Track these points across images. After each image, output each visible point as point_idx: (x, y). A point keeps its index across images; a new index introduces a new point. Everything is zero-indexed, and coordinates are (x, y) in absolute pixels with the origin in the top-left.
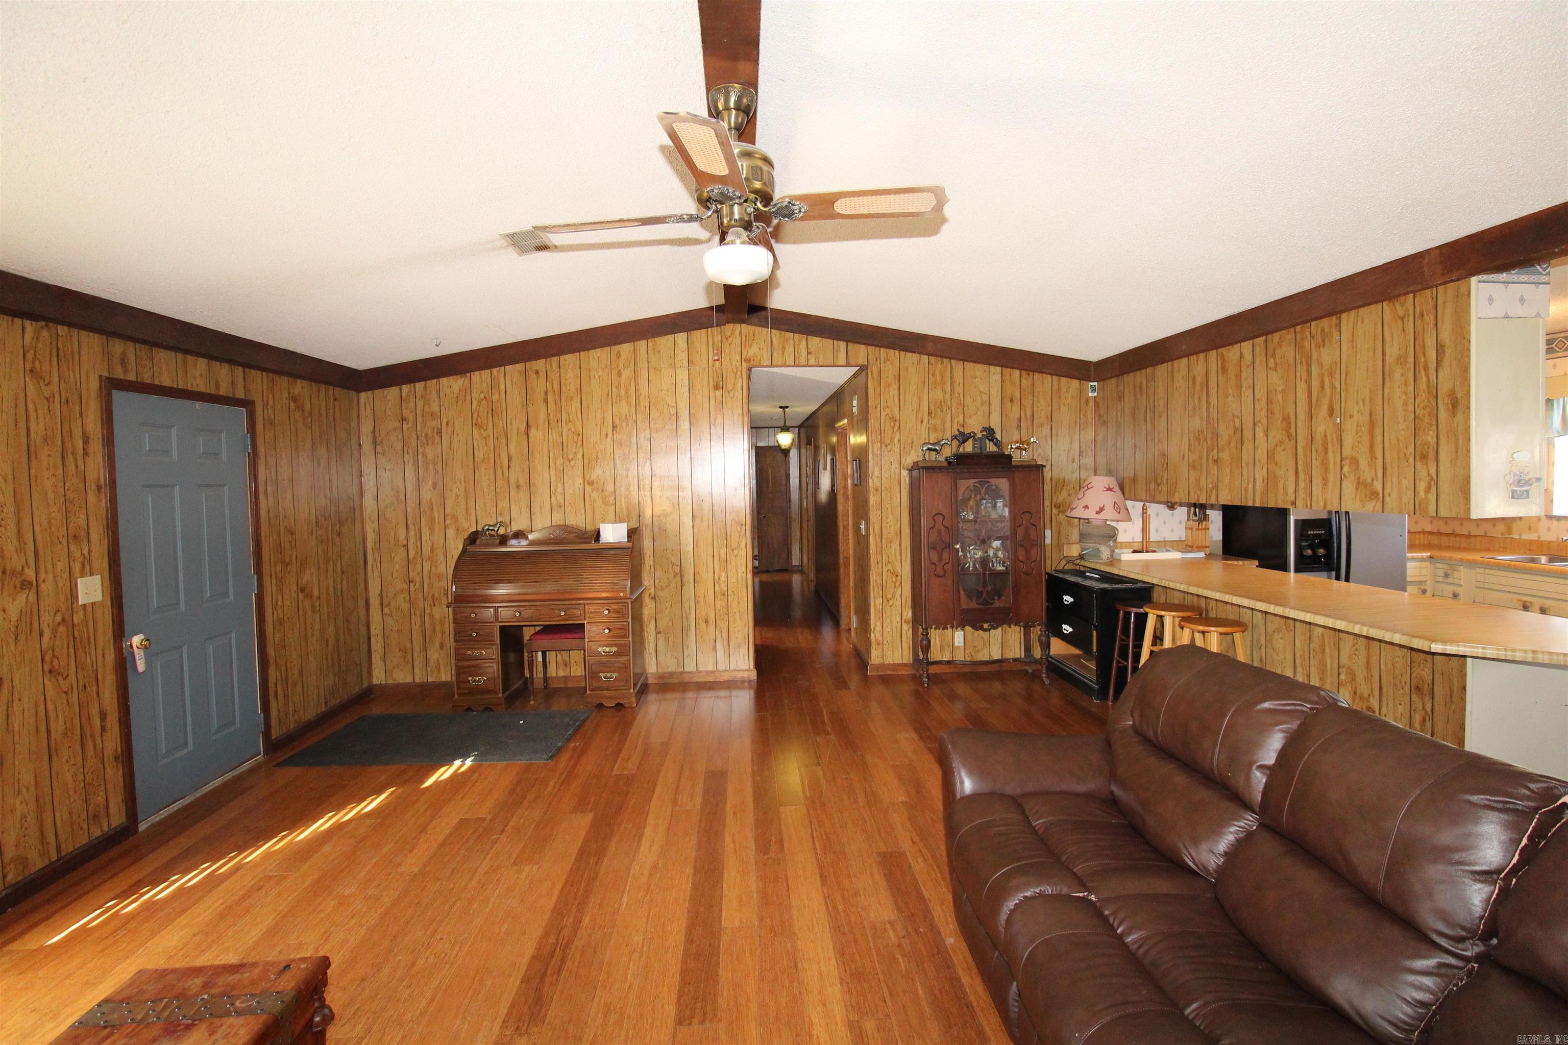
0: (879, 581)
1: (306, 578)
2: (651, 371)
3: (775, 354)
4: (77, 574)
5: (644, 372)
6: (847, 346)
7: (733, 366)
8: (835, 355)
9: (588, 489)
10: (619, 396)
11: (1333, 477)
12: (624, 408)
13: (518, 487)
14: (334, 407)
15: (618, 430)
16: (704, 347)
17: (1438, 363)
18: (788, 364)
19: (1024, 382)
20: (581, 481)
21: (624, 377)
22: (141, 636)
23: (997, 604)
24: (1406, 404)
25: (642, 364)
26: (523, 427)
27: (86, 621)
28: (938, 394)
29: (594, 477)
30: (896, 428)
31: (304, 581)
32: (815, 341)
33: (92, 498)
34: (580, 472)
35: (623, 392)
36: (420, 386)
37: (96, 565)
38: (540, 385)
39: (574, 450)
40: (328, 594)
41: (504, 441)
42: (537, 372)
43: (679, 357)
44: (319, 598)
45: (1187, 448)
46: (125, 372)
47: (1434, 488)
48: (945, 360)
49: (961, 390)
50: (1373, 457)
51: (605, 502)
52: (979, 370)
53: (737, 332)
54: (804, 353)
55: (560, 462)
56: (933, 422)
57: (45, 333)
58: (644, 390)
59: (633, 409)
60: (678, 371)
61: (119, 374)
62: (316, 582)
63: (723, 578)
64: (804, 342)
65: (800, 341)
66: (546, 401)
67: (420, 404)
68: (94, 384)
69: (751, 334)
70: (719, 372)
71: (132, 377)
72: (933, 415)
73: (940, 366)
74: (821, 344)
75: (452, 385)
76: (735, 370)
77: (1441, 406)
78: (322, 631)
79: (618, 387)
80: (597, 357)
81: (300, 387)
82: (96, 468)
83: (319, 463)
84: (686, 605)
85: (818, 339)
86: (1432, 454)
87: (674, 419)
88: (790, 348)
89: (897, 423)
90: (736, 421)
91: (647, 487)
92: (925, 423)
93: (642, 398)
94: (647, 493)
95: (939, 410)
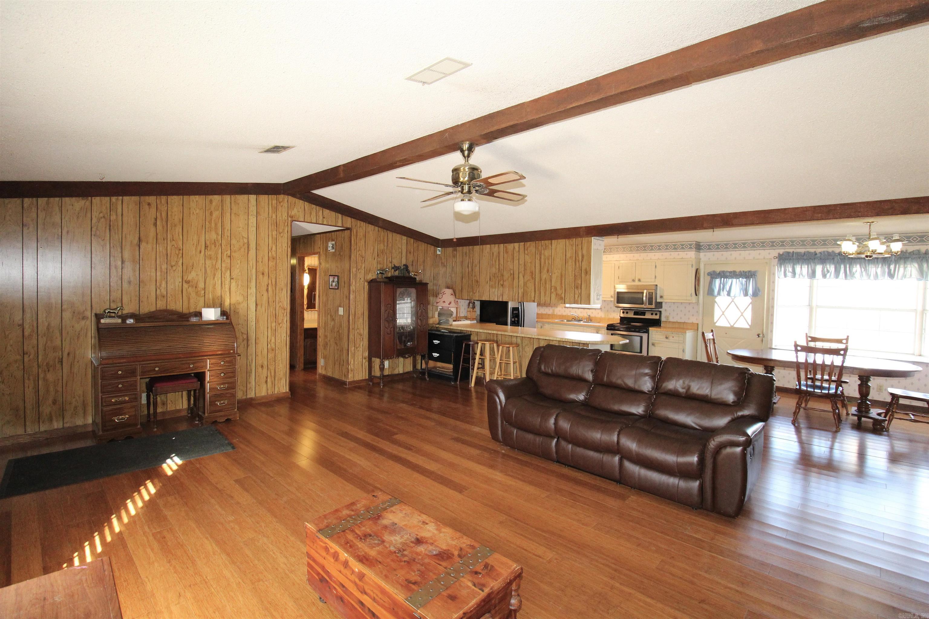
0: (353, 338)
2: (232, 215)
3: (306, 216)
5: (228, 215)
6: (342, 217)
7: (283, 219)
8: (336, 221)
9: (185, 286)
10: (210, 227)
11: (548, 292)
12: (214, 236)
13: (129, 282)
15: (209, 249)
16: (267, 205)
17: (582, 260)
18: (312, 222)
19: (415, 245)
20: (181, 280)
21: (214, 216)
24: (572, 271)
25: (226, 208)
26: (136, 241)
28: (382, 247)
29: (190, 278)
30: (363, 261)
32: (327, 212)
34: (180, 275)
35: (213, 225)
38: (151, 212)
39: (176, 259)
41: (118, 249)
42: (149, 204)
43: (251, 209)
45: (489, 279)
47: (580, 297)
48: (385, 230)
49: (391, 246)
50: (562, 287)
51: (197, 293)
52: (398, 237)
53: (286, 200)
54: (321, 217)
55: (164, 267)
56: (379, 259)
58: (227, 226)
59: (220, 237)
60: (250, 217)
63: (273, 341)
64: (321, 211)
66: (155, 224)
69: (293, 202)
70: (275, 221)
72: (379, 256)
73: (383, 233)
75: (73, 203)
76: (284, 222)
77: (582, 273)
79: (210, 222)
80: (196, 201)
84: (250, 358)
86: (580, 287)
87: (246, 246)
88: (314, 213)
89: (364, 259)
90: (283, 251)
91: (227, 286)
92: (375, 260)
93: (226, 231)
94: (227, 289)
95: (382, 254)
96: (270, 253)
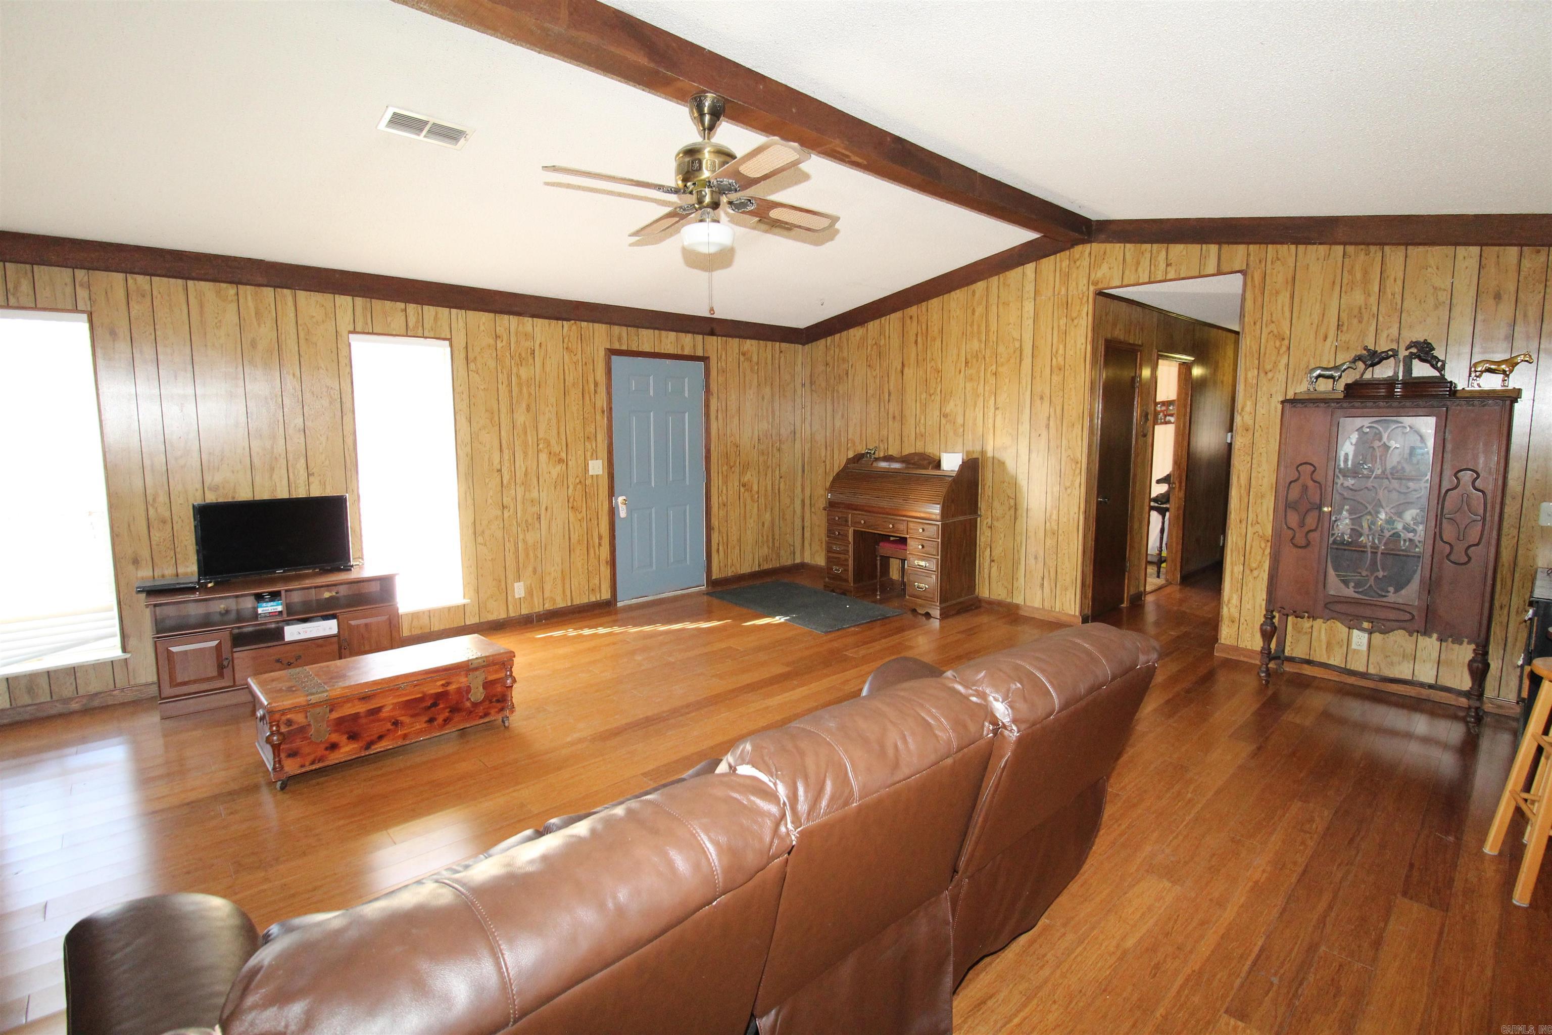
0: (1241, 544)
1: (747, 478)
2: (1001, 306)
3: (1127, 272)
4: (589, 458)
5: (994, 307)
6: (1220, 250)
7: (1080, 291)
8: (1202, 263)
9: (943, 421)
10: (972, 333)
12: (976, 344)
13: (894, 418)
14: (780, 358)
15: (970, 366)
16: (1052, 274)
18: (1141, 281)
19: (1526, 263)
20: (939, 414)
21: (977, 314)
22: (624, 498)
23: (1392, 597)
25: (993, 300)
26: (899, 367)
27: (592, 484)
28: (1358, 297)
29: (948, 410)
30: (1284, 349)
31: (746, 479)
32: (1177, 249)
33: (598, 417)
34: (938, 406)
35: (975, 327)
36: (837, 336)
37: (599, 454)
38: (912, 328)
39: (934, 385)
40: (766, 490)
41: (886, 379)
42: (911, 318)
43: (1027, 289)
44: (758, 492)
46: (621, 345)
48: (1373, 248)
49: (1398, 289)
51: (956, 432)
52: (1436, 254)
53: (1087, 253)
54: (1162, 265)
55: (924, 396)
56: (1343, 337)
57: (574, 327)
58: (993, 327)
59: (983, 345)
60: (1025, 303)
61: (616, 346)
62: (756, 482)
63: (1054, 516)
64: (1164, 253)
65: (1158, 252)
66: (916, 342)
67: (837, 350)
68: (602, 353)
69: (1102, 252)
70: (1064, 300)
71: (624, 347)
72: (1345, 328)
73: (1363, 258)
74: (1184, 252)
75: (856, 333)
76: (1081, 296)
78: (759, 516)
79: (972, 325)
80: (957, 298)
81: (750, 345)
82: (601, 400)
83: (763, 398)
84: (1018, 539)
85: (1182, 246)
87: (1018, 353)
88: (1145, 263)
89: (1286, 342)
90: (1078, 352)
91: (991, 421)
92: (1329, 340)
93: (991, 333)
94: (991, 426)
95: (1355, 321)
96: (1054, 360)
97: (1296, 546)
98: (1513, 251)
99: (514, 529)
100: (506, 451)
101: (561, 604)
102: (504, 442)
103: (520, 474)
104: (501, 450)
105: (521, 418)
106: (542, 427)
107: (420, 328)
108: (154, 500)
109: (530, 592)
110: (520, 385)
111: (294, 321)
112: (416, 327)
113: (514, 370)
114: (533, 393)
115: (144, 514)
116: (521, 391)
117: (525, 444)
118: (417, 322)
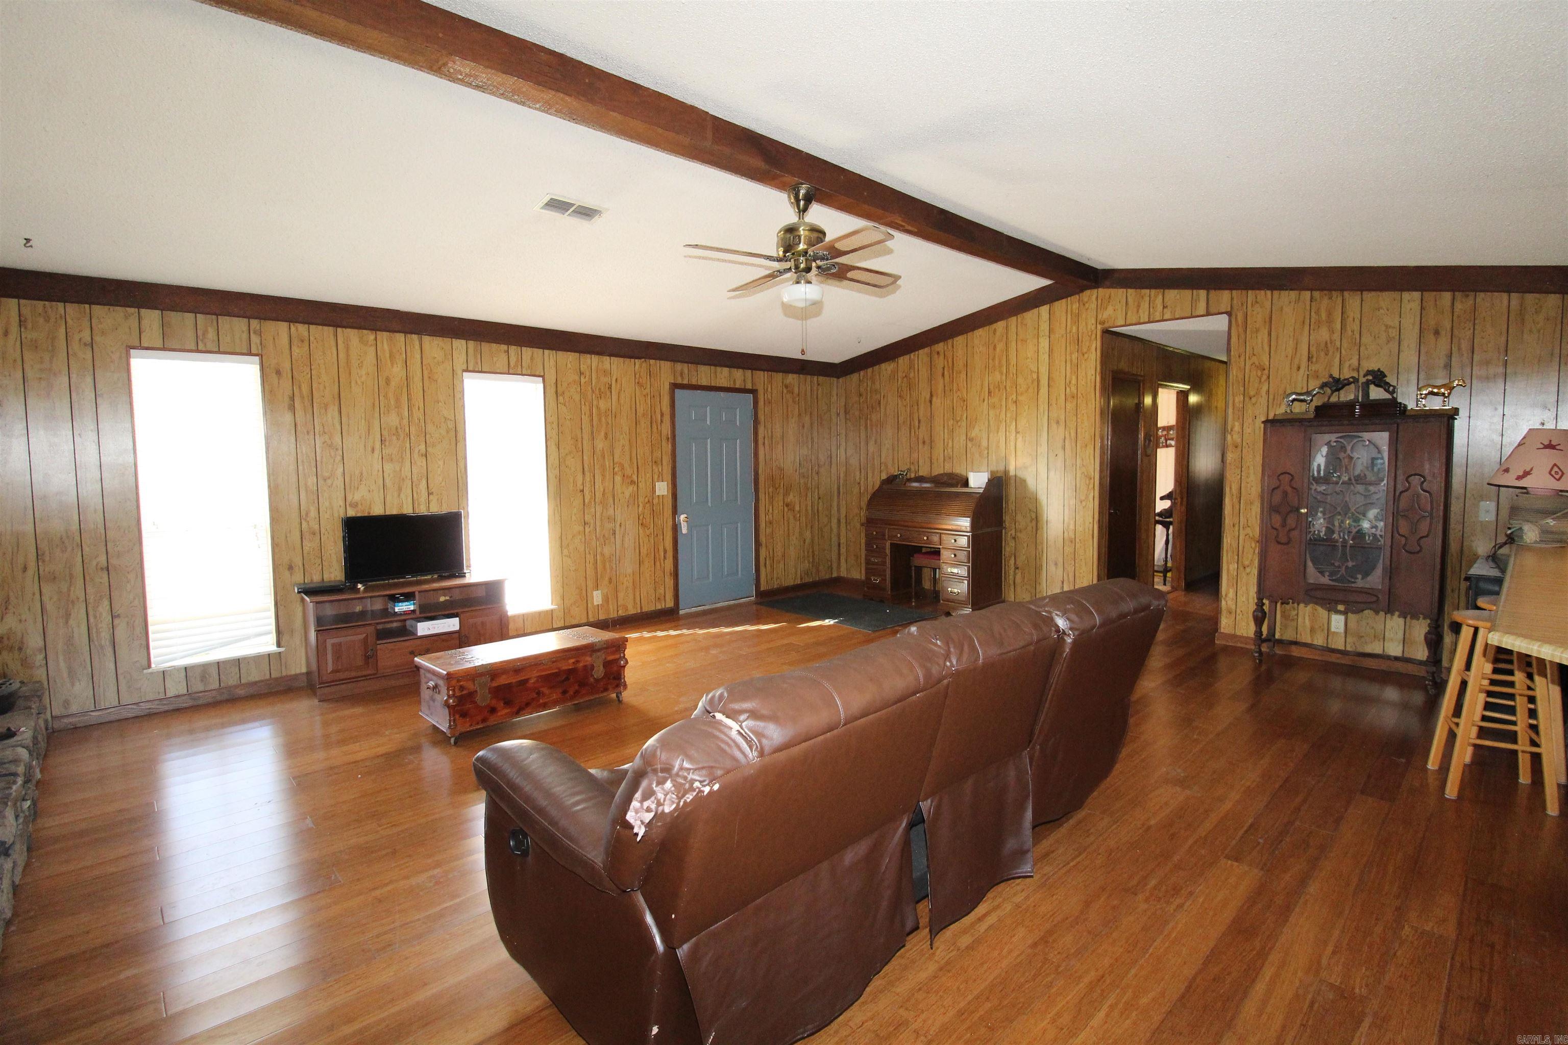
0: (1235, 545)
1: (790, 498)
2: (1019, 343)
3: (1129, 314)
4: (656, 480)
5: (1014, 344)
6: (1208, 295)
7: (1089, 329)
8: (1194, 305)
9: (969, 444)
10: (994, 366)
12: (997, 376)
13: (924, 442)
14: (818, 390)
15: (992, 396)
16: (1064, 314)
18: (1142, 321)
19: (1458, 306)
20: (965, 438)
21: (998, 349)
22: (686, 516)
23: (1360, 583)
25: (1012, 336)
26: (928, 397)
27: (659, 503)
28: (1323, 334)
29: (973, 435)
30: (1265, 377)
31: (789, 500)
32: (1172, 294)
33: (664, 443)
34: (964, 431)
35: (997, 362)
36: (870, 370)
37: (665, 476)
38: (940, 362)
39: (961, 413)
40: (806, 510)
41: (916, 408)
42: (938, 353)
43: (1042, 328)
44: (799, 512)
46: (683, 378)
48: (1334, 293)
49: (1356, 327)
51: (981, 454)
52: (1386, 299)
53: (1094, 297)
54: (1160, 307)
55: (951, 422)
56: (1313, 367)
57: (644, 365)
58: (1013, 361)
59: (1004, 377)
60: (1041, 340)
61: (679, 381)
62: (797, 503)
63: (1072, 527)
64: (1160, 297)
65: (1156, 297)
66: (943, 375)
67: (869, 383)
68: (667, 386)
69: (1107, 296)
70: (1076, 337)
71: (686, 382)
72: (1314, 360)
73: (1324, 301)
74: (1178, 297)
75: (887, 368)
76: (1090, 333)
78: (801, 534)
79: (993, 359)
80: (980, 335)
81: (792, 378)
82: (666, 429)
83: (803, 427)
84: (1039, 547)
85: (1176, 291)
87: (1036, 383)
88: (1145, 305)
89: (1266, 372)
90: (1089, 383)
91: (1012, 444)
92: (1302, 370)
93: (1011, 366)
94: (1012, 448)
95: (1322, 354)
96: (1068, 389)
97: (1279, 543)
98: (1447, 296)
99: (594, 543)
100: (587, 474)
101: (632, 611)
102: (586, 466)
103: (599, 495)
104: (583, 473)
105: (600, 445)
106: (617, 453)
107: (520, 367)
108: (307, 514)
109: (606, 599)
110: (599, 415)
111: (420, 362)
112: (516, 366)
113: (595, 403)
114: (610, 422)
115: (298, 526)
116: (600, 420)
117: (603, 467)
118: (517, 361)
